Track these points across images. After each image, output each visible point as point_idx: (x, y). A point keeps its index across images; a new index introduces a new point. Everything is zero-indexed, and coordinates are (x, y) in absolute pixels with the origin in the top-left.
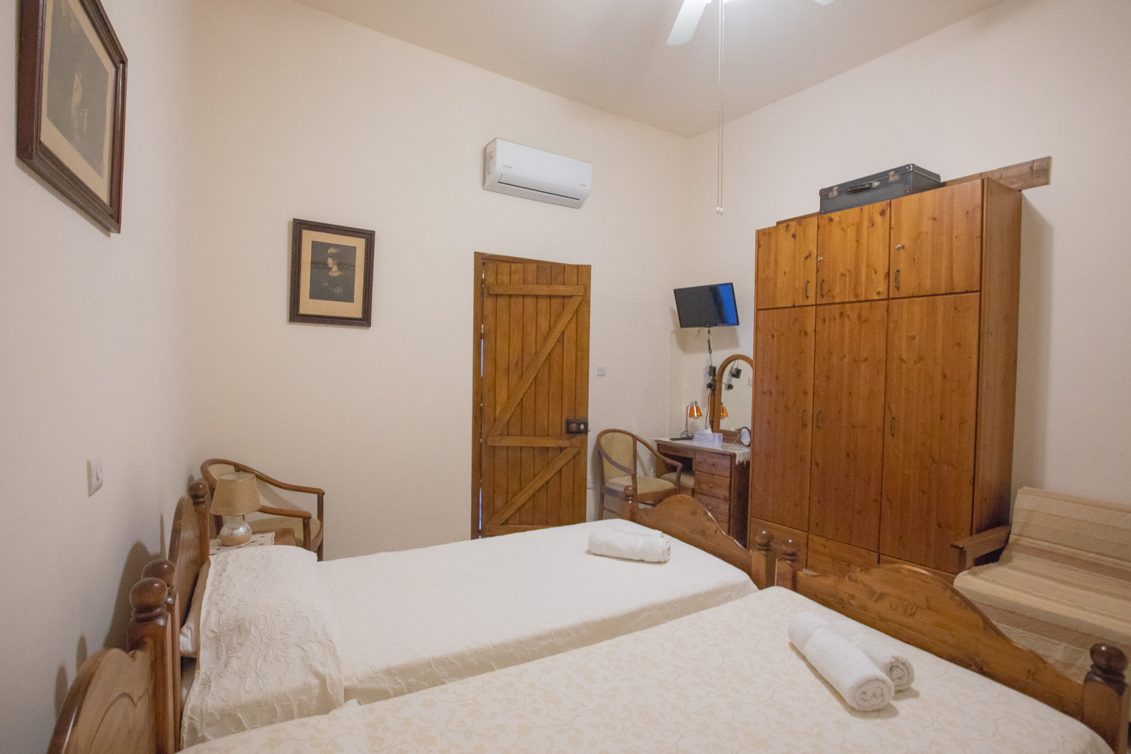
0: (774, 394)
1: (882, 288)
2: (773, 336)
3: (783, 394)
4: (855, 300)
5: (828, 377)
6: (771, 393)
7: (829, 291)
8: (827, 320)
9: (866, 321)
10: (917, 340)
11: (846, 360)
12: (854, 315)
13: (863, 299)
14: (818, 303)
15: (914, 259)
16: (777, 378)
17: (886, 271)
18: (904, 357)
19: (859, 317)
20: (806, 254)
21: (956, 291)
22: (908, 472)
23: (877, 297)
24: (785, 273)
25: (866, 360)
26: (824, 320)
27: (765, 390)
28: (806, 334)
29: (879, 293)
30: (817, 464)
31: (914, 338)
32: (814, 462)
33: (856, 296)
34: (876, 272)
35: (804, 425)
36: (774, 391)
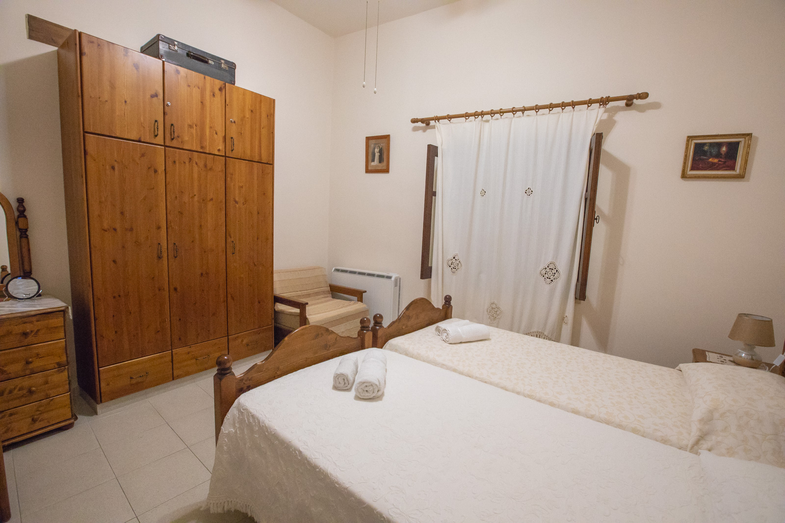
0: (118, 230)
1: (221, 147)
2: (113, 168)
3: (131, 230)
4: (201, 151)
5: (181, 213)
6: (115, 230)
7: (178, 137)
8: (177, 162)
9: (211, 169)
10: (244, 189)
11: (196, 199)
12: (201, 164)
13: (207, 152)
14: (167, 144)
15: (241, 134)
16: (122, 213)
17: (224, 134)
18: (237, 199)
19: (206, 166)
20: (153, 93)
21: (262, 162)
23: (217, 153)
24: (126, 102)
25: (212, 199)
26: (175, 162)
27: (106, 226)
28: (156, 171)
29: (219, 150)
30: (175, 289)
31: (242, 187)
32: (172, 288)
33: (202, 147)
34: (216, 133)
35: (160, 258)
36: (118, 226)
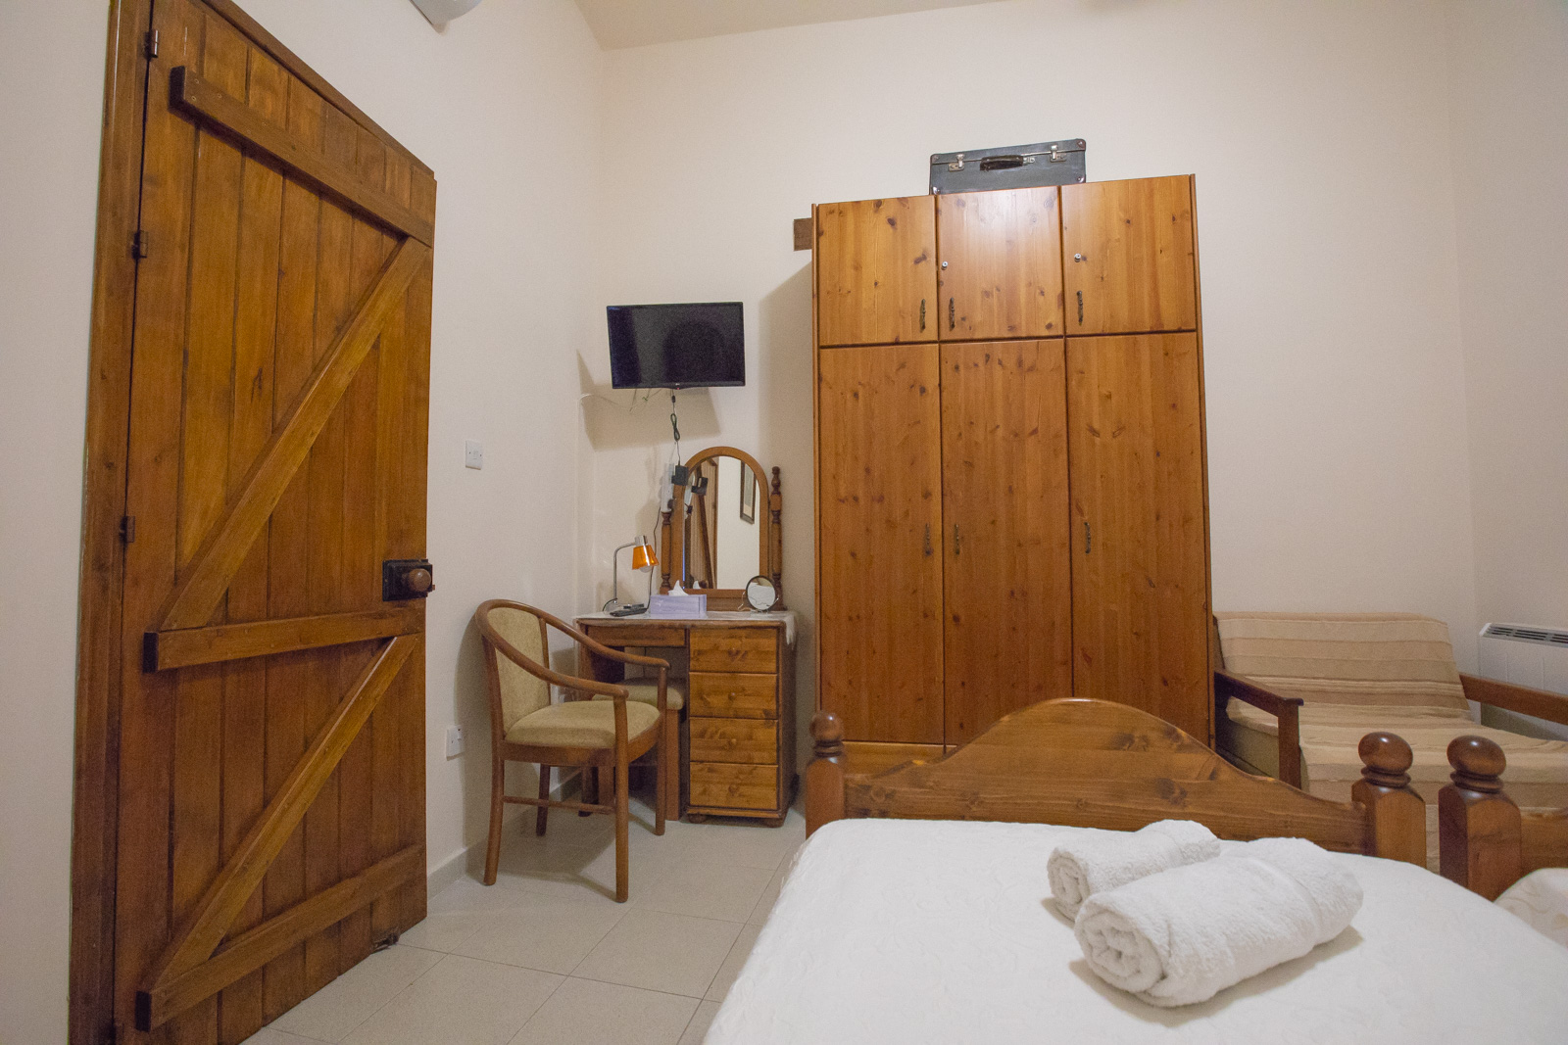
0: (862, 502)
1: (1055, 317)
2: (856, 395)
3: (881, 499)
4: (1010, 335)
5: (969, 465)
6: (856, 499)
7: (963, 319)
8: (962, 367)
9: (1031, 369)
10: (1114, 399)
11: (1000, 432)
12: (1011, 363)
13: (1024, 335)
14: (944, 337)
15: (1102, 278)
16: (868, 470)
17: (1060, 290)
18: (1096, 426)
19: (1020, 363)
20: (919, 254)
21: (1166, 328)
22: (1113, 607)
23: (1046, 333)
24: (876, 284)
25: (1035, 431)
26: (957, 368)
27: (843, 493)
28: (923, 390)
29: (1049, 326)
30: (956, 619)
31: (1109, 397)
32: (949, 616)
33: (1012, 328)
34: (1042, 293)
35: (928, 553)
36: (860, 494)
